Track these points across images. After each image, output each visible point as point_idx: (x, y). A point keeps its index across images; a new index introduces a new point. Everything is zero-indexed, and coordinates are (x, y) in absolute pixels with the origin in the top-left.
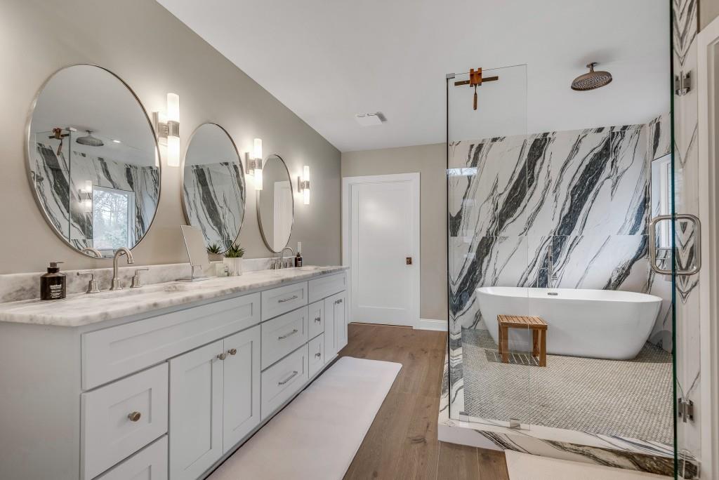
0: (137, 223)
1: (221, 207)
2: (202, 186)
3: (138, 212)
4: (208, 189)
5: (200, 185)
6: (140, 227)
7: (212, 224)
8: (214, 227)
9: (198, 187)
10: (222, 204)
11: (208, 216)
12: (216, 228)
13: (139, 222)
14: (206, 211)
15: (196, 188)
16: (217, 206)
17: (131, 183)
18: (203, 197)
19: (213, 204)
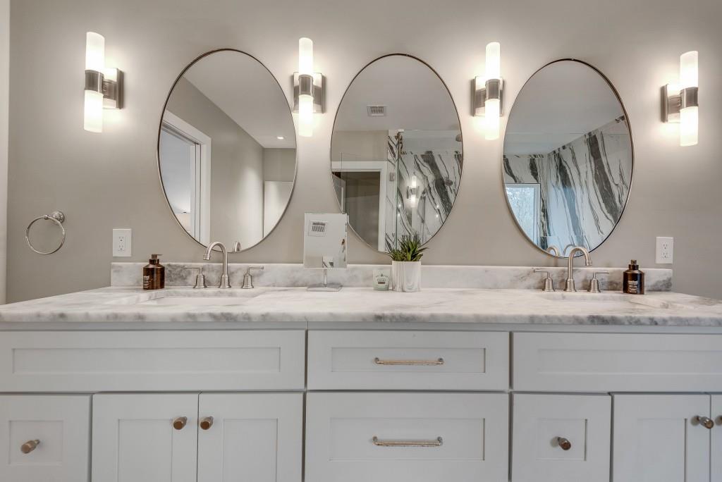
0: (543, 217)
1: (617, 185)
2: (595, 159)
3: (543, 205)
4: (601, 161)
5: (592, 159)
6: (545, 222)
7: (606, 211)
8: (608, 215)
9: (590, 161)
10: (617, 180)
11: (601, 200)
12: (611, 218)
13: (544, 216)
14: (599, 193)
15: (589, 165)
16: (612, 184)
17: (535, 174)
18: (596, 173)
19: (607, 182)
